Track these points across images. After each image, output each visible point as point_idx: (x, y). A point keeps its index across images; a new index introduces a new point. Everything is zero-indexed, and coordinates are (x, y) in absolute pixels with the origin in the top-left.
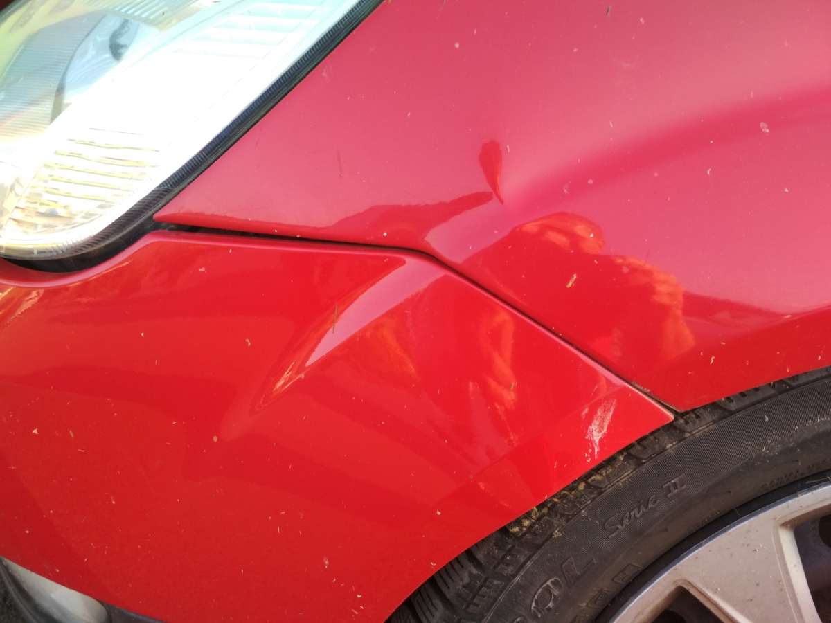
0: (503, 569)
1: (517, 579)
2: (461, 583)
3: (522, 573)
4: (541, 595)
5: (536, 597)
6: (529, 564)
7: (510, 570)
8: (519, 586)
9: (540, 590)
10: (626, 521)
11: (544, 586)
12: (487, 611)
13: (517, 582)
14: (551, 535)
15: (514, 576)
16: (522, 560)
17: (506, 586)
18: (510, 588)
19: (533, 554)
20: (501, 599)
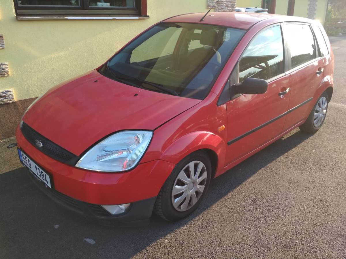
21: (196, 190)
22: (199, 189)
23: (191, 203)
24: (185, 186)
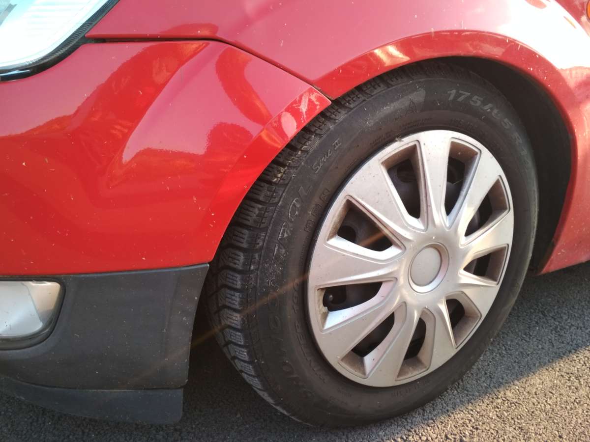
0: (273, 200)
1: (280, 203)
2: (255, 215)
3: (282, 199)
4: (292, 209)
5: (290, 210)
6: (284, 194)
7: (276, 200)
8: (282, 207)
9: (291, 206)
10: (321, 164)
11: (293, 203)
12: (269, 225)
13: (281, 205)
14: (291, 178)
15: (278, 203)
16: (281, 194)
17: (276, 209)
18: (277, 209)
19: (285, 189)
20: (274, 216)
21: (451, 291)
22: (467, 291)
23: (423, 355)
24: (391, 252)
